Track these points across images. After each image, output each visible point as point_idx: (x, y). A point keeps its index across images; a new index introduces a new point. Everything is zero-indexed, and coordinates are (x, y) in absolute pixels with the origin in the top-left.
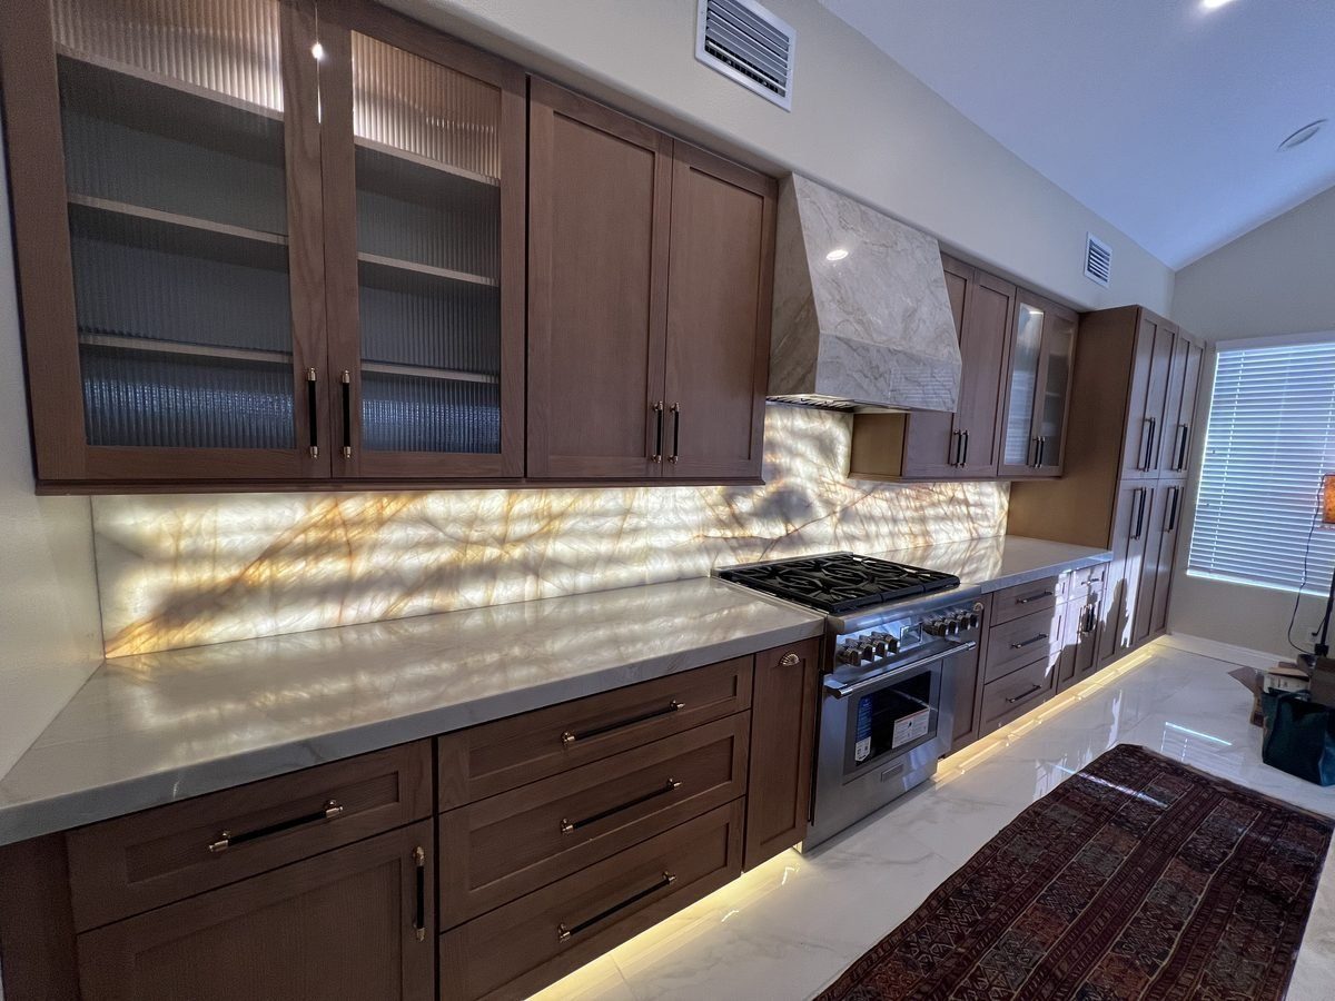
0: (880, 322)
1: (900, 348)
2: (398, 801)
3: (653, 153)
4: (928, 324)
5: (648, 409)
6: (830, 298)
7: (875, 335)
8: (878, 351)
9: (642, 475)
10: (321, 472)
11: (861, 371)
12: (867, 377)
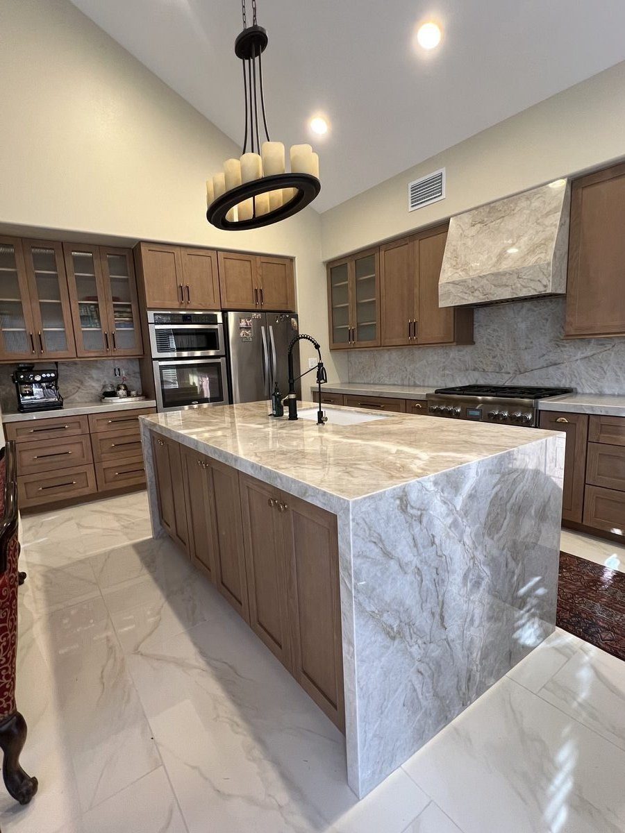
4: (523, 247)
7: (471, 273)
8: (472, 279)
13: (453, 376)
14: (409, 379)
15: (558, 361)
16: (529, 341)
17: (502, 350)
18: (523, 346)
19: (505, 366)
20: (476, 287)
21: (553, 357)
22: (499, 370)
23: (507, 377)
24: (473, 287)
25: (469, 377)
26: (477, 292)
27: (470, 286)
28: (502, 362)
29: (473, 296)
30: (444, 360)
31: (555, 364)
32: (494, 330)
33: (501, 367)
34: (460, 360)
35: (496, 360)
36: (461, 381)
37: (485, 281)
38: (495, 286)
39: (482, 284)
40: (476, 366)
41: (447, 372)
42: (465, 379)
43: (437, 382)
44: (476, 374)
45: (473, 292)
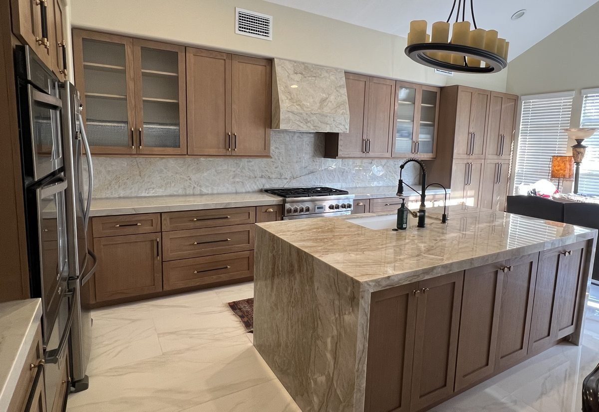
0: (308, 104)
1: (317, 112)
2: (152, 226)
3: (225, 60)
4: (333, 102)
5: (226, 134)
6: (286, 98)
7: (305, 109)
8: (307, 114)
9: (225, 154)
10: (134, 152)
11: (300, 121)
12: (302, 123)
13: (243, 183)
14: (194, 187)
15: (314, 171)
16: (298, 157)
17: (282, 162)
18: (295, 160)
19: (284, 174)
20: (309, 120)
21: (311, 168)
22: (280, 177)
23: (285, 181)
24: (307, 119)
25: (257, 183)
26: (309, 123)
27: (305, 118)
28: (282, 171)
29: (306, 125)
30: (234, 169)
31: (313, 172)
32: (276, 148)
33: (281, 175)
34: (249, 169)
35: (278, 169)
36: (250, 187)
37: (315, 117)
38: (321, 122)
39: (313, 118)
40: (263, 174)
41: (237, 180)
42: (254, 185)
43: (228, 189)
44: (263, 181)
45: (306, 123)
